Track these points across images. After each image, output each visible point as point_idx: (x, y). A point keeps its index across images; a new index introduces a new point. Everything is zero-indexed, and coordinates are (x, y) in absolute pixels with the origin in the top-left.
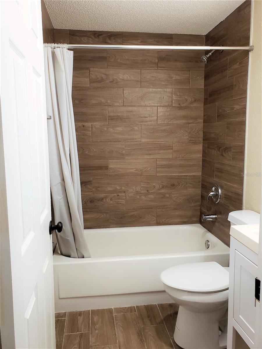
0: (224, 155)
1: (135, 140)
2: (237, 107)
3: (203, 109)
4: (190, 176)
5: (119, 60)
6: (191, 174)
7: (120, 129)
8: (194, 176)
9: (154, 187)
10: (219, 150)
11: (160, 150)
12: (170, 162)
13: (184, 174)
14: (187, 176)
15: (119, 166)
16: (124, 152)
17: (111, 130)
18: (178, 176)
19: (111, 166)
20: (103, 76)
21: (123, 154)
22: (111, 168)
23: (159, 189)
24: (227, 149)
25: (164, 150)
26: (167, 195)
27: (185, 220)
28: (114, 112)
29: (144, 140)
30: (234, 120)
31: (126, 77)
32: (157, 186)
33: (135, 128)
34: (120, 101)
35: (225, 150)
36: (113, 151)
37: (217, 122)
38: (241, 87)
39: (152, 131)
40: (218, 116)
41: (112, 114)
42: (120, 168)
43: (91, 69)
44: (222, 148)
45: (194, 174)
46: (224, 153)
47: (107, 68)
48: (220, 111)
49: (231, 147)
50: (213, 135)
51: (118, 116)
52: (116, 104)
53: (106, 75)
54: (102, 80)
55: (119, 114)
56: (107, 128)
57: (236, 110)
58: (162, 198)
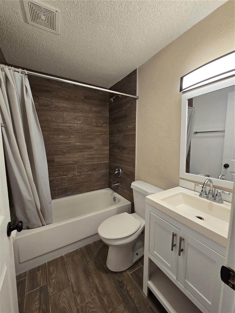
0: (123, 152)
1: (72, 144)
2: (129, 127)
3: (109, 127)
4: (103, 163)
5: (59, 94)
6: (104, 162)
7: (61, 137)
8: (105, 163)
9: (84, 170)
10: (119, 149)
11: (87, 149)
12: (93, 156)
13: (100, 162)
14: (102, 163)
15: (62, 160)
16: (65, 151)
17: (56, 137)
18: (97, 163)
19: (56, 160)
20: (49, 102)
21: (64, 152)
22: (57, 161)
23: (87, 172)
24: (124, 148)
25: (89, 149)
26: (92, 175)
27: (102, 187)
28: (57, 126)
29: (77, 144)
30: (129, 133)
31: (65, 105)
32: (86, 170)
33: (71, 136)
34: (61, 120)
35: (123, 149)
36: (57, 151)
37: (118, 134)
38: (132, 116)
39: (82, 138)
40: (118, 131)
41: (56, 127)
42: (62, 161)
43: (40, 97)
44: (121, 148)
45: (105, 162)
46: (122, 150)
47: (52, 98)
48: (120, 128)
49: (126, 148)
50: (115, 141)
51: (60, 129)
52: (58, 121)
53: (50, 102)
54: (48, 105)
55: (61, 128)
56: (53, 136)
57: (129, 128)
58: (89, 176)
